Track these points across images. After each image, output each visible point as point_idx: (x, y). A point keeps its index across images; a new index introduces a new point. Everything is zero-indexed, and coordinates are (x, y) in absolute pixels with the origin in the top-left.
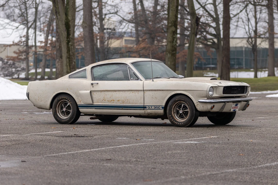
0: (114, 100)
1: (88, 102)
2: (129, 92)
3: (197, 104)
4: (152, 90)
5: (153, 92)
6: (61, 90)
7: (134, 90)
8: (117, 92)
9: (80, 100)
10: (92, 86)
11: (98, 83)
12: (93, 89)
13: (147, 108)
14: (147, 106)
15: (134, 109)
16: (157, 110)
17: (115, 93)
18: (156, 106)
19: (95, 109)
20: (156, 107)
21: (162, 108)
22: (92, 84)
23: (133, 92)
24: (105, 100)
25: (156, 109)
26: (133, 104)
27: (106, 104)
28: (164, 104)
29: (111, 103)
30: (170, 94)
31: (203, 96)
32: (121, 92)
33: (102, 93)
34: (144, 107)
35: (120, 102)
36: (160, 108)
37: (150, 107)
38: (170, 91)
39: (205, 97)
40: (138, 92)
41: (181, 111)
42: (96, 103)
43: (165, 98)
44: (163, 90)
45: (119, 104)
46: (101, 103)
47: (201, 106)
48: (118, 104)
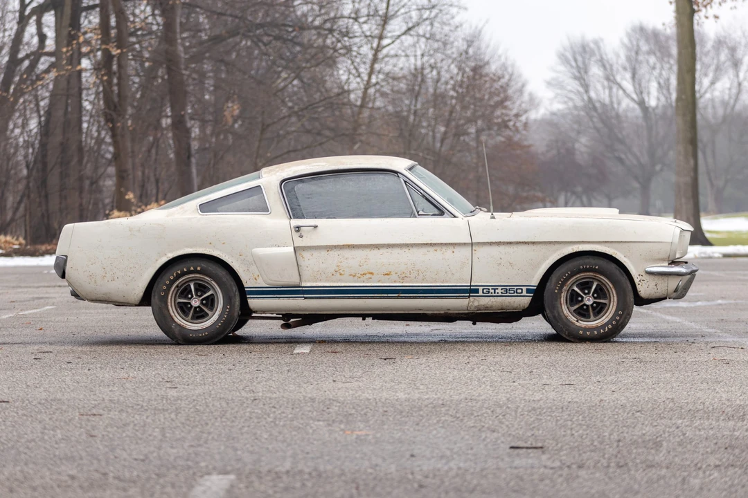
0: (372, 273)
1: (286, 280)
2: (424, 250)
3: (639, 279)
4: (499, 244)
5: (502, 249)
6: (187, 247)
7: (442, 244)
8: (383, 251)
9: (256, 276)
10: (298, 234)
11: (316, 227)
12: (300, 242)
13: (481, 293)
14: (481, 289)
15: (438, 297)
16: (510, 298)
17: (376, 251)
18: (508, 288)
19: (306, 298)
20: (509, 290)
21: (528, 291)
22: (298, 229)
23: (438, 248)
24: (342, 273)
25: (508, 294)
26: (436, 282)
27: (343, 285)
28: (535, 281)
29: (360, 282)
30: (559, 252)
31: (661, 256)
32: (396, 251)
33: (331, 253)
34: (471, 291)
35: (394, 277)
36: (522, 293)
37: (489, 291)
38: (557, 246)
39: (663, 260)
40: (454, 250)
41: (589, 300)
42: (309, 281)
43: (539, 265)
44: (533, 243)
45: (388, 285)
46: (327, 281)
47: (652, 284)
48: (385, 285)
